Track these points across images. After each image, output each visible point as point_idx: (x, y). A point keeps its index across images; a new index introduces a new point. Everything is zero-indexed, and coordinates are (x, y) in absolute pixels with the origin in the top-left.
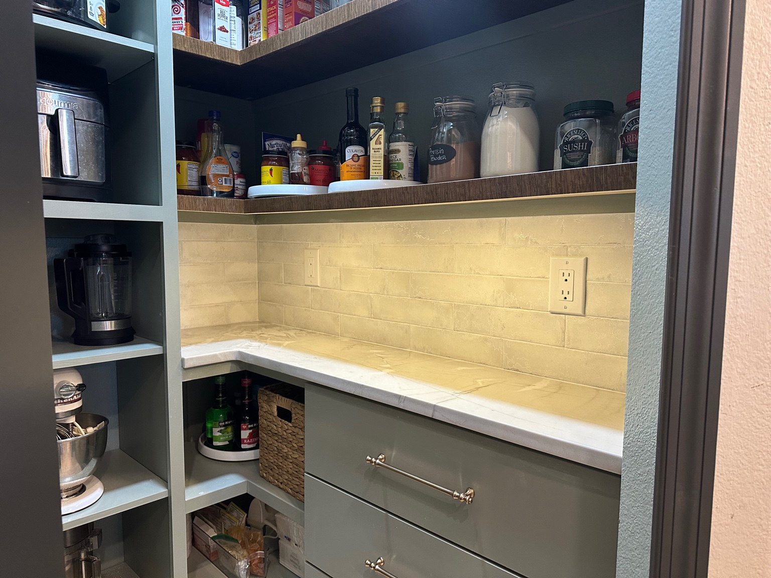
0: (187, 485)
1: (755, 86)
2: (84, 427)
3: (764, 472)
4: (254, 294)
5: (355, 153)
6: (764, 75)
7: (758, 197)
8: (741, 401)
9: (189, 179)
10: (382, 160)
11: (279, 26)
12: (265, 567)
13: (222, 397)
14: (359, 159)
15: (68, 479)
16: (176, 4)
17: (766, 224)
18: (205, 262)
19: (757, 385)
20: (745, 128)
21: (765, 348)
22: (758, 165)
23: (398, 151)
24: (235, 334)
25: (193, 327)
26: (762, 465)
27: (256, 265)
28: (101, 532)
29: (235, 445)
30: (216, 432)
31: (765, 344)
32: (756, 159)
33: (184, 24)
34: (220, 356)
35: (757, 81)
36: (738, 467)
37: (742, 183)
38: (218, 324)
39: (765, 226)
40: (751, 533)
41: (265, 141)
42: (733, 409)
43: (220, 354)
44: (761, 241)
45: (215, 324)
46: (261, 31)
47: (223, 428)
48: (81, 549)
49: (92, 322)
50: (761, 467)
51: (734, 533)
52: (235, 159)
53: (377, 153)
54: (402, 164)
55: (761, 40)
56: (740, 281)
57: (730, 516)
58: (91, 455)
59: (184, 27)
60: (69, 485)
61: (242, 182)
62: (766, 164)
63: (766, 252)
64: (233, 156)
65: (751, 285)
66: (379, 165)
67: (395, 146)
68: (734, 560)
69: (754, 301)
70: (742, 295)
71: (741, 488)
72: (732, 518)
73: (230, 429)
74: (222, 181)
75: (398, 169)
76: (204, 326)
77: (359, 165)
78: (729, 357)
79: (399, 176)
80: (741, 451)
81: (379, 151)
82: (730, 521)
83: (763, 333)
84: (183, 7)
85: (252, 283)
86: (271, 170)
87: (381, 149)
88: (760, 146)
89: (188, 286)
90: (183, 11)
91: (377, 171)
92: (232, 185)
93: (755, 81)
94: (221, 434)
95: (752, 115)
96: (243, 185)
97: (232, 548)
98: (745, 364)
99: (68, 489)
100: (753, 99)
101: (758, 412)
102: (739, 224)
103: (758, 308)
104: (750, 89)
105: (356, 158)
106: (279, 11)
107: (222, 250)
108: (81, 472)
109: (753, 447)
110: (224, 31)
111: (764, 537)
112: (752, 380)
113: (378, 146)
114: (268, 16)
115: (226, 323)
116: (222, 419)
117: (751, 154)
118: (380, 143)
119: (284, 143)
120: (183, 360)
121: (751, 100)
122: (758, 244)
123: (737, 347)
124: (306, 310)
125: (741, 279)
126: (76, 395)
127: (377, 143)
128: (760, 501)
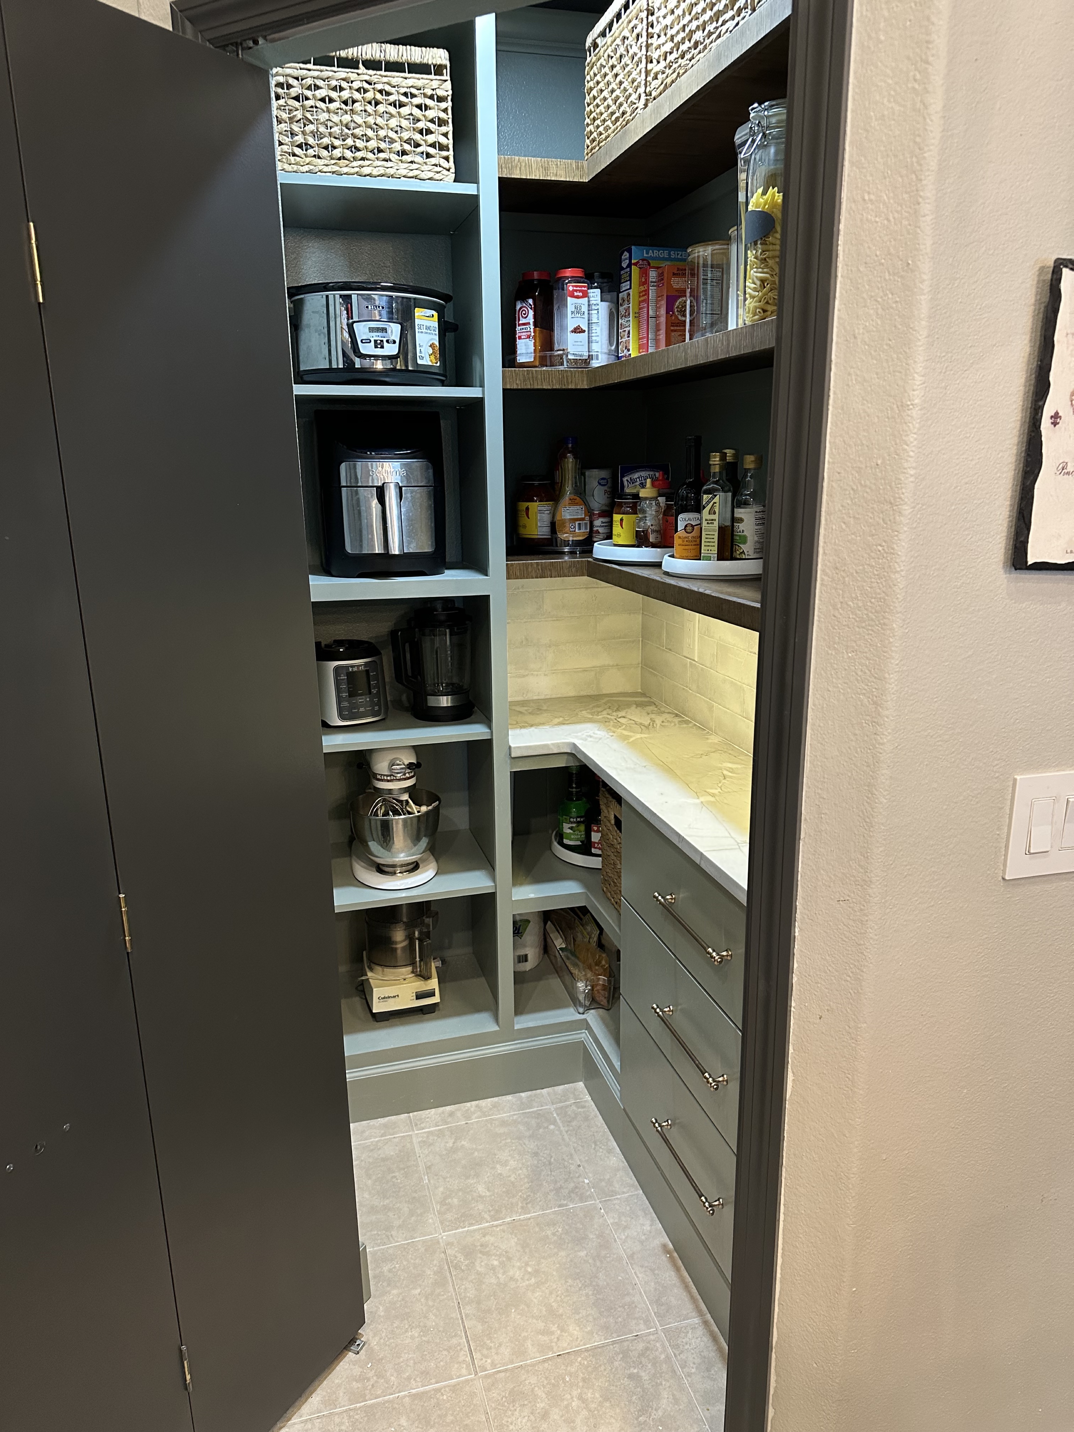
0: (514, 884)
1: (837, 614)
2: (418, 804)
3: (851, 983)
4: (635, 657)
5: (689, 522)
6: (848, 605)
7: (842, 721)
8: (827, 911)
9: (539, 525)
10: (716, 534)
11: (651, 313)
12: (609, 995)
13: (576, 788)
14: (693, 529)
15: (402, 855)
16: (524, 305)
17: (849, 748)
18: (572, 615)
19: (842, 899)
20: (828, 654)
21: (850, 866)
22: (842, 691)
23: (741, 520)
24: (592, 714)
25: (554, 696)
26: (849, 976)
27: (640, 617)
28: (437, 913)
29: (585, 848)
30: (566, 828)
31: (851, 862)
32: (839, 685)
33: (532, 330)
34: (552, 747)
35: (841, 611)
36: (826, 972)
37: (825, 706)
38: (585, 694)
39: (849, 750)
40: (840, 1038)
41: (623, 476)
42: (819, 917)
43: (553, 744)
44: (845, 764)
45: (583, 693)
46: (631, 319)
47: (574, 825)
48: (416, 927)
49: (429, 697)
50: (848, 979)
51: (823, 1033)
52: (602, 487)
53: (711, 525)
54: (745, 537)
55: (844, 571)
56: (823, 798)
57: (818, 1017)
58: (423, 833)
59: (533, 334)
60: (403, 861)
61: (604, 523)
62: (849, 690)
63: (850, 775)
64: (600, 484)
65: (835, 804)
66: (712, 540)
67: (739, 513)
68: (823, 1059)
69: (839, 819)
70: (827, 811)
71: (829, 993)
72: (820, 1018)
73: (582, 827)
74: (575, 527)
75: (739, 543)
76: (568, 695)
77: (693, 537)
78: (814, 868)
79: (741, 553)
80: (828, 958)
81: (713, 523)
82: (818, 1020)
83: (848, 851)
84: (531, 308)
85: (633, 642)
86: (622, 520)
87: (715, 520)
88: (843, 672)
89: (550, 646)
90: (531, 313)
91: (710, 548)
92: (588, 530)
93: (838, 610)
94: (572, 832)
95: (835, 643)
96: (606, 526)
97: (575, 965)
98: (830, 877)
99: (402, 865)
100: (836, 627)
101: (844, 925)
102: (822, 744)
103: (844, 827)
104: (833, 618)
105: (689, 529)
106: (650, 291)
107: (594, 598)
108: (415, 849)
109: (840, 957)
110: (580, 332)
111: (853, 1045)
112: (838, 894)
113: (712, 517)
114: (640, 297)
115: (596, 693)
116: (574, 814)
117: (834, 680)
118: (715, 513)
119: (652, 473)
120: (510, 747)
121: (834, 628)
122: (842, 766)
123: (823, 860)
124: (684, 689)
125: (825, 797)
126: (409, 773)
127: (712, 512)
128: (848, 1010)
